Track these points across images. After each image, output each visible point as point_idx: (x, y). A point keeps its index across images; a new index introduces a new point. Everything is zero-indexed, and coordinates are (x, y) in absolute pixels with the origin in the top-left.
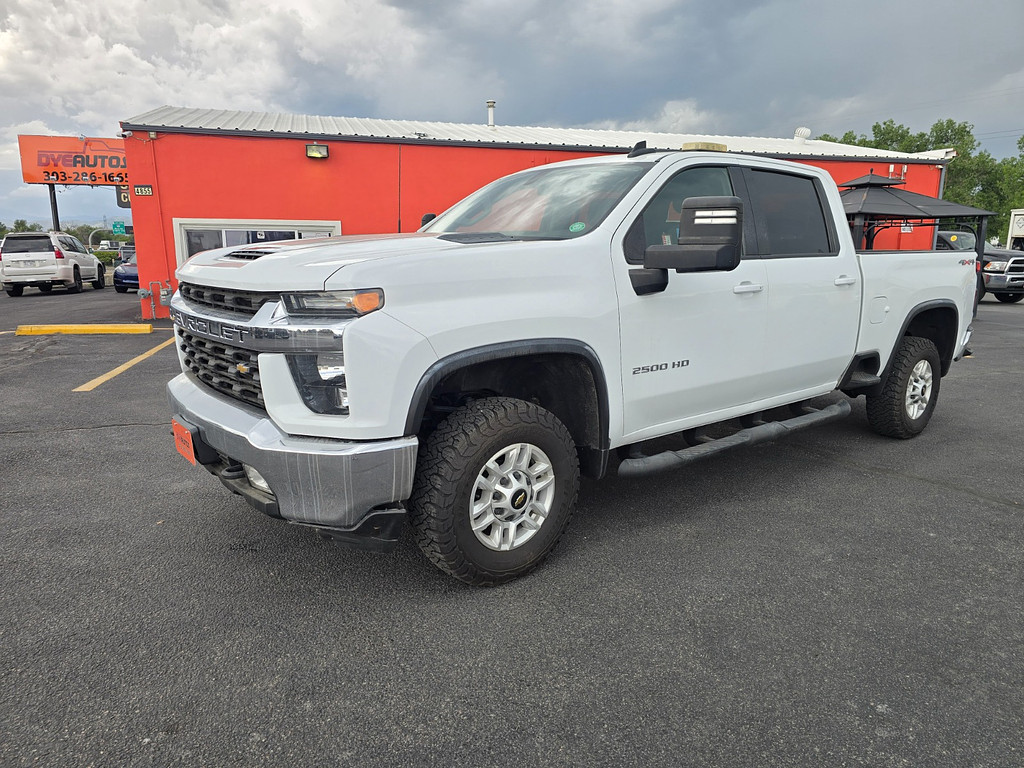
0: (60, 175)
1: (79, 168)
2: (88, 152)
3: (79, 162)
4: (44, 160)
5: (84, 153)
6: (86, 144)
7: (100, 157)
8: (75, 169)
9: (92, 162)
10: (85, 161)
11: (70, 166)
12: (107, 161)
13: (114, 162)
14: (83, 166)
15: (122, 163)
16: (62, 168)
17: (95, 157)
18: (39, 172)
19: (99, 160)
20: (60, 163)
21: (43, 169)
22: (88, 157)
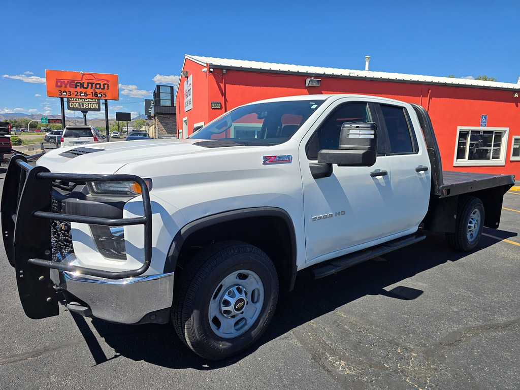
0: (68, 93)
1: (79, 90)
2: (84, 80)
3: (79, 86)
4: (59, 84)
5: (82, 80)
6: (83, 76)
7: (90, 83)
8: (76, 90)
9: (85, 86)
10: (82, 85)
11: (73, 87)
12: (94, 85)
13: (98, 86)
14: (81, 88)
15: (102, 87)
16: (69, 89)
17: (88, 83)
18: (56, 91)
19: (90, 85)
20: (68, 86)
21: (58, 89)
22: (84, 83)
